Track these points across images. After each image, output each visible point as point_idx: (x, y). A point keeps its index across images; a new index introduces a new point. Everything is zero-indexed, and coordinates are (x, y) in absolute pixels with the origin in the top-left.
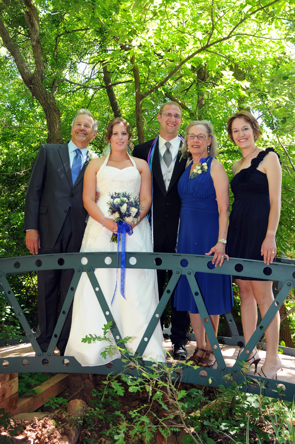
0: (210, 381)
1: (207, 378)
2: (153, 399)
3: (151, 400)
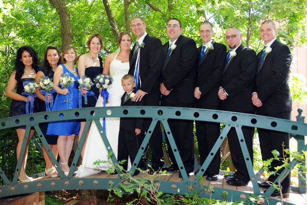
0: (179, 191)
1: (176, 189)
2: (142, 195)
3: (140, 196)
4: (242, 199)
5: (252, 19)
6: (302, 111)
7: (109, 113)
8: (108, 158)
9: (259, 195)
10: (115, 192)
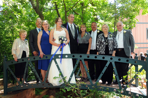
0: (89, 88)
3: (73, 93)
4: (115, 91)
5: (116, 18)
6: (137, 54)
7: (60, 56)
8: (60, 76)
9: (121, 89)
10: (63, 90)
